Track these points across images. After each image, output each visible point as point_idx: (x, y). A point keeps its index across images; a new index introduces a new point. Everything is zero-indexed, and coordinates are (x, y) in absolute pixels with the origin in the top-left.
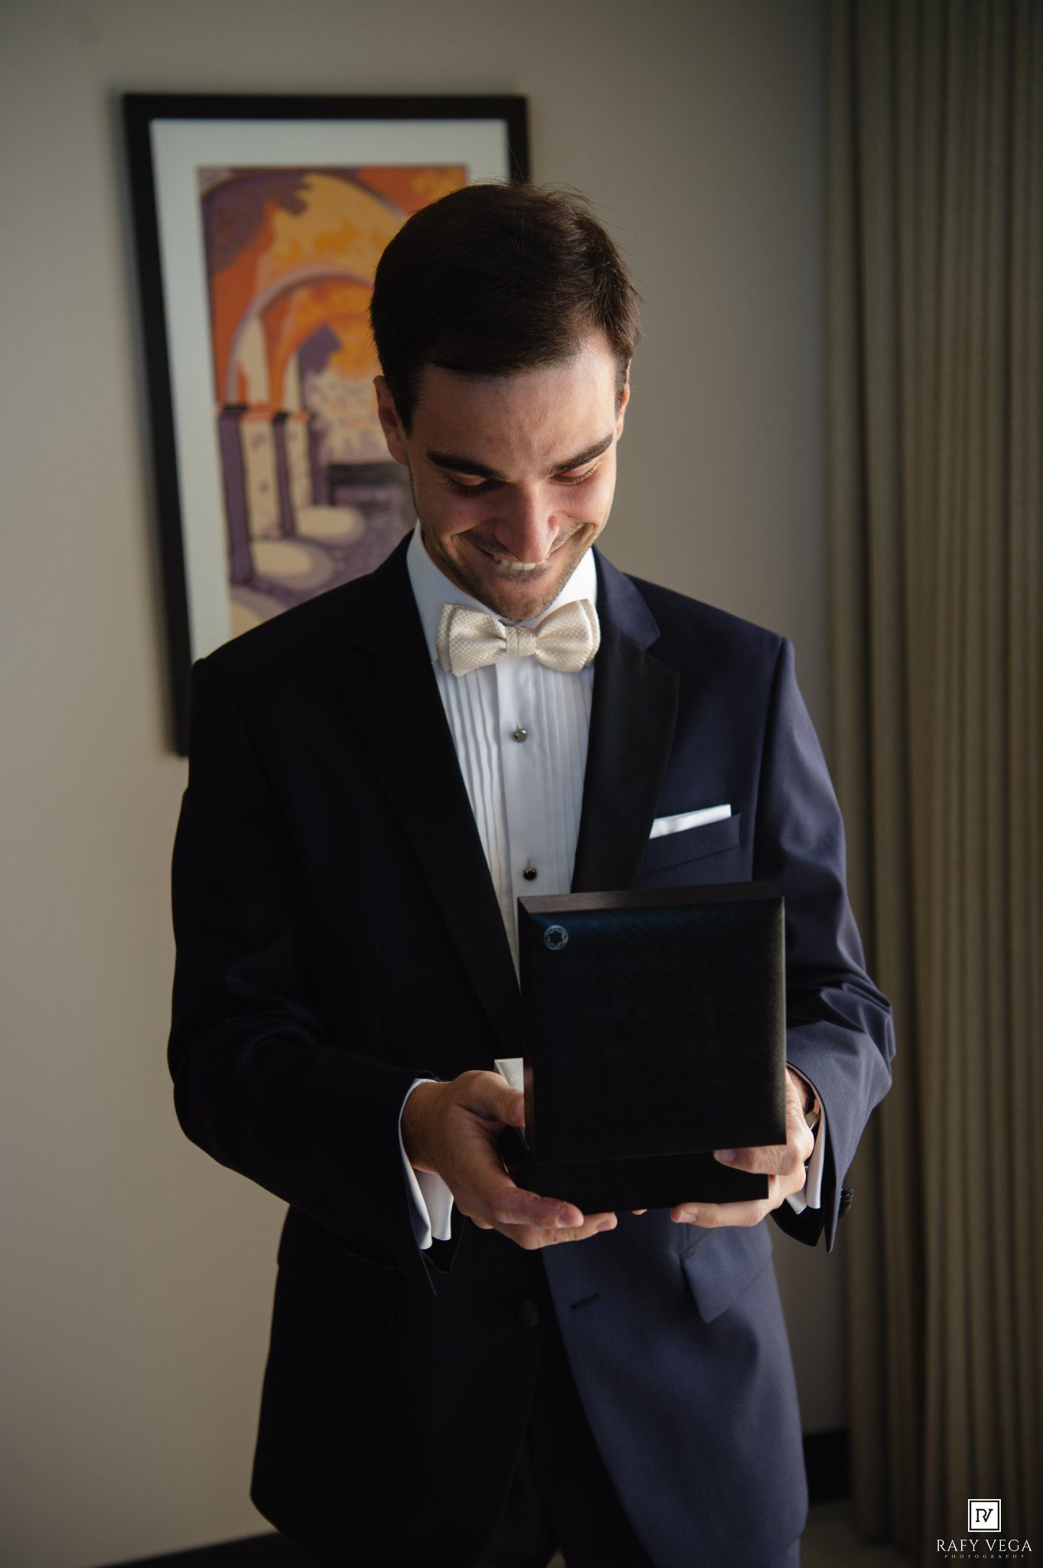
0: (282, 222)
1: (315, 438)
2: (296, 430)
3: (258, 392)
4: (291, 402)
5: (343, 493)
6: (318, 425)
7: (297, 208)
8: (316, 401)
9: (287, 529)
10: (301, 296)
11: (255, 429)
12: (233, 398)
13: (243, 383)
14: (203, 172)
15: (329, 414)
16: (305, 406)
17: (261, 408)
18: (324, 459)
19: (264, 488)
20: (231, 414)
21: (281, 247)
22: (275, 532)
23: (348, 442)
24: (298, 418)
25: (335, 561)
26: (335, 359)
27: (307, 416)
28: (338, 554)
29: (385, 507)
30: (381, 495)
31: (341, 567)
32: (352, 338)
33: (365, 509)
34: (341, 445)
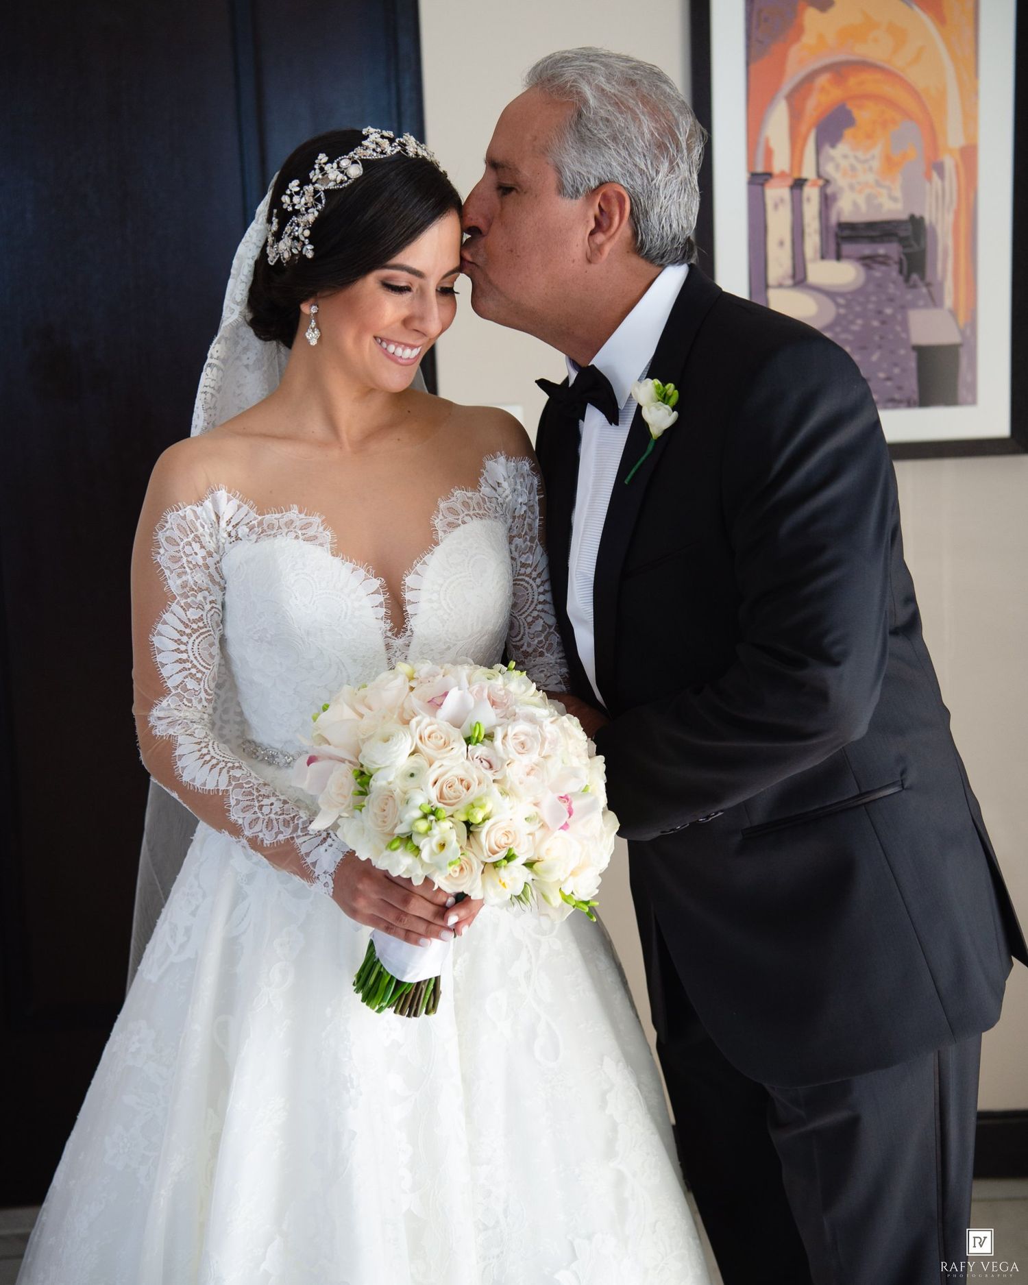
0: (810, 17)
1: (827, 201)
2: (811, 193)
3: (781, 162)
4: (808, 172)
5: (847, 248)
6: (829, 190)
7: (826, 5)
8: (829, 169)
9: (799, 279)
10: (821, 80)
11: (777, 193)
12: (760, 169)
13: (769, 153)
15: (840, 180)
16: (819, 176)
17: (783, 175)
18: (833, 220)
19: (781, 244)
20: (759, 180)
21: (808, 38)
22: (789, 282)
23: (855, 204)
24: (814, 185)
25: (838, 305)
26: (848, 133)
27: (821, 182)
28: (841, 301)
29: (884, 260)
30: (881, 250)
31: (842, 311)
32: (864, 115)
33: (868, 262)
34: (850, 208)
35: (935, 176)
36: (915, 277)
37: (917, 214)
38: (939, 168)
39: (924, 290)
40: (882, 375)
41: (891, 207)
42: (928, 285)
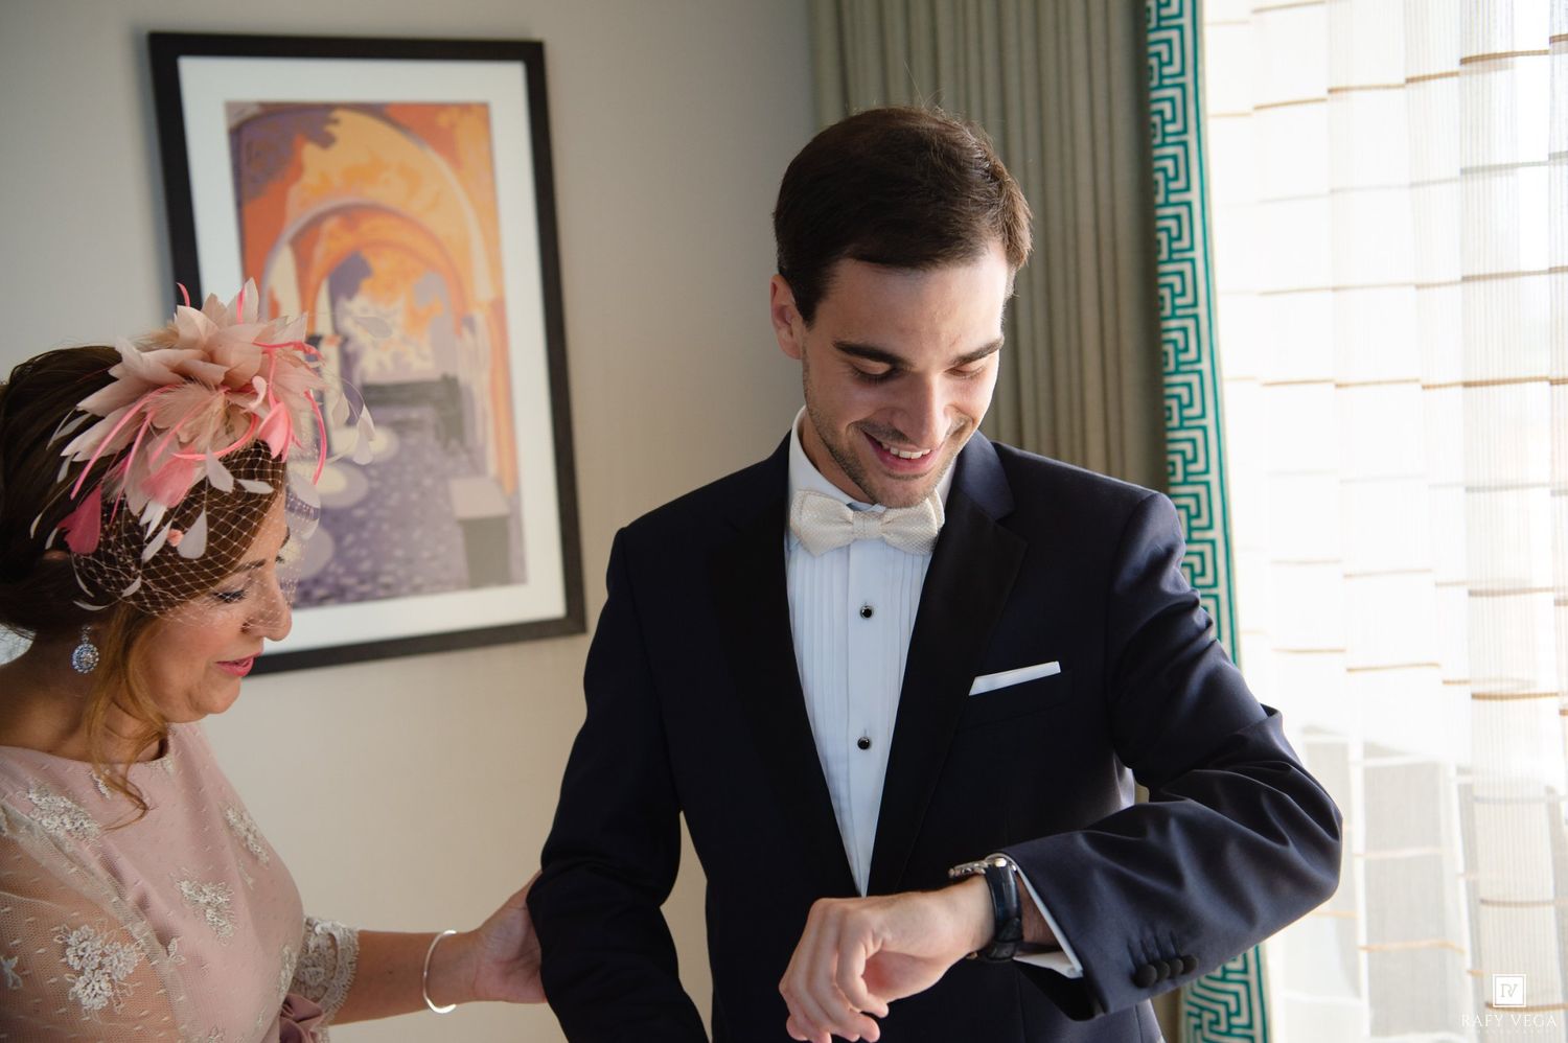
0: (310, 153)
1: (348, 361)
2: (329, 351)
4: (324, 327)
6: (350, 348)
7: (326, 141)
8: (348, 325)
10: (331, 224)
13: (276, 306)
14: (231, 107)
15: (361, 337)
16: (336, 330)
18: (357, 381)
21: (310, 178)
23: (380, 364)
24: (331, 341)
25: (370, 478)
26: (366, 284)
27: (339, 339)
28: (373, 472)
29: (418, 426)
30: (414, 414)
31: (376, 484)
32: (382, 264)
33: (399, 428)
34: (374, 367)
35: (466, 332)
36: (454, 443)
37: (451, 372)
38: (468, 322)
39: (464, 457)
40: (426, 554)
41: (420, 364)
42: (469, 451)
